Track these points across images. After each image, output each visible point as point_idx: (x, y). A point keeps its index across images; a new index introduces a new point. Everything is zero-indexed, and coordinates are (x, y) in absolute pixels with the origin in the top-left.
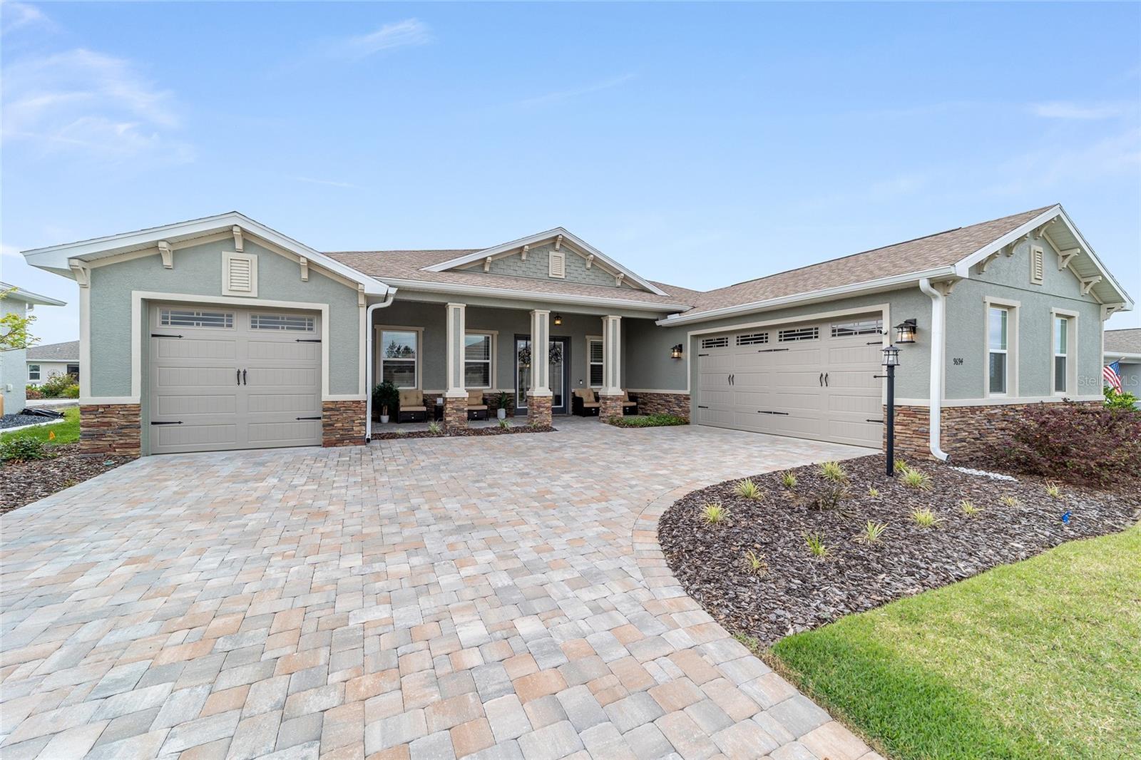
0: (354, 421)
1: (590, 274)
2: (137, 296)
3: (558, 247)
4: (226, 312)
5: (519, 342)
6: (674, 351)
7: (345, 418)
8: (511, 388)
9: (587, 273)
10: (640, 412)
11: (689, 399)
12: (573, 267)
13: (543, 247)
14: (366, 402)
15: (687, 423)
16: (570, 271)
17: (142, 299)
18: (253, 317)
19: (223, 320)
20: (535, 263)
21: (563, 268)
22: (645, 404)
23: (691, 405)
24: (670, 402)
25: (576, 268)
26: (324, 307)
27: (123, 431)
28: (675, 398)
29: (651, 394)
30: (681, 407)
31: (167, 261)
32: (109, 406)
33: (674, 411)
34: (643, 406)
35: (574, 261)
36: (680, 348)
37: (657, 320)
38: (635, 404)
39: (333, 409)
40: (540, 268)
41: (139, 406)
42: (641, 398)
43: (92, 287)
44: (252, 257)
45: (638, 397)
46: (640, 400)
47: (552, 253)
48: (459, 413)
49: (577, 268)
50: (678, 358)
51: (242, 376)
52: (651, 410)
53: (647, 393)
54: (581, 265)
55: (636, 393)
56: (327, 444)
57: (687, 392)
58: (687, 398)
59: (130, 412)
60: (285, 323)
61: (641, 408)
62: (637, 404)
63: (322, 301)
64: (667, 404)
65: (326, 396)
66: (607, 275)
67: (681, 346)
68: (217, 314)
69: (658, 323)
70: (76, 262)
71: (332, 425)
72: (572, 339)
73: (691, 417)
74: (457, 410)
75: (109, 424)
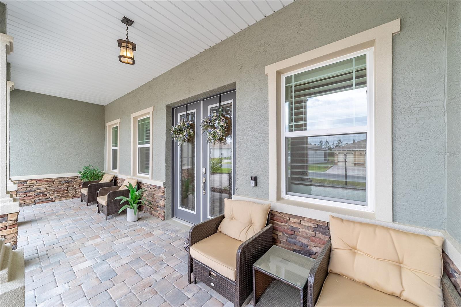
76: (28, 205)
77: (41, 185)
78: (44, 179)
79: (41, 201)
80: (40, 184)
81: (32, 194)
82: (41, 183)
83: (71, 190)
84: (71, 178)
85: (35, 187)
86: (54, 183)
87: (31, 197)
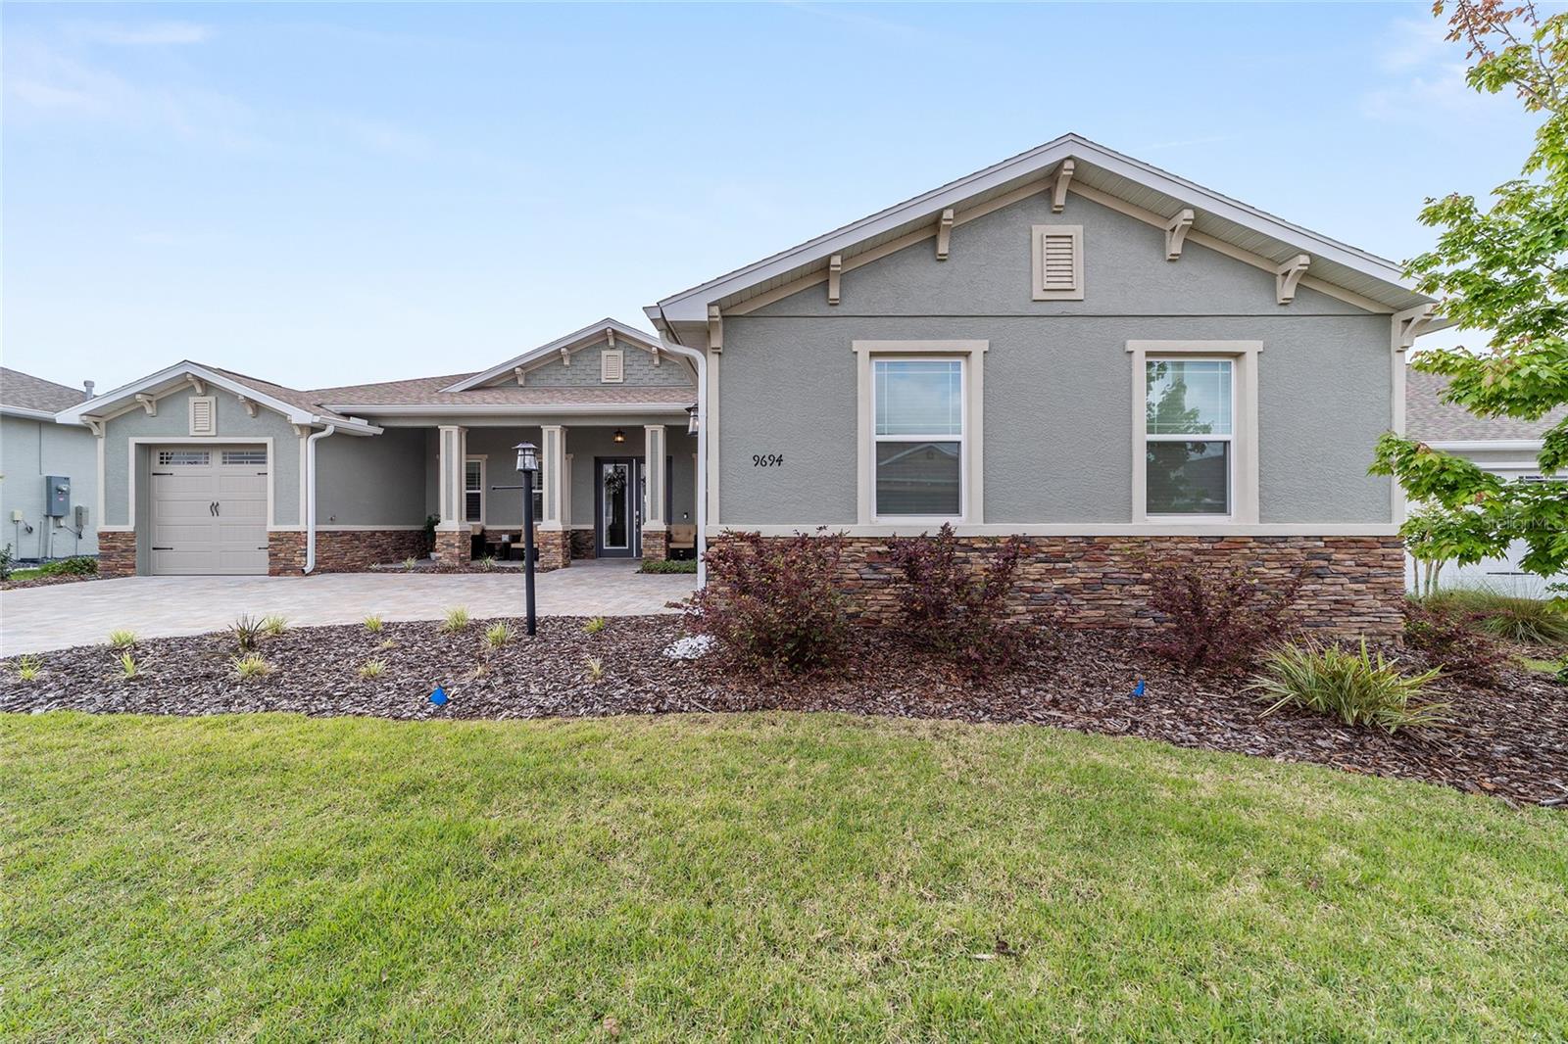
0: (295, 552)
1: (661, 372)
2: (133, 441)
3: (611, 344)
4: (203, 450)
5: (606, 466)
7: (288, 549)
8: (589, 523)
9: (657, 371)
12: (634, 367)
13: (595, 346)
14: (306, 532)
16: (631, 372)
17: (136, 444)
18: (224, 453)
19: (201, 458)
20: (583, 368)
21: (621, 369)
25: (640, 368)
26: (269, 441)
27: (124, 554)
31: (149, 410)
32: (115, 533)
35: (636, 359)
39: (277, 538)
40: (591, 373)
41: (134, 533)
43: (106, 437)
44: (211, 399)
47: (604, 353)
48: (450, 548)
49: (642, 368)
51: (215, 508)
54: (647, 363)
56: (272, 573)
59: (129, 537)
60: (250, 458)
63: (268, 435)
65: (271, 527)
68: (198, 452)
70: (85, 418)
71: (276, 555)
74: (448, 545)
75: (114, 548)
77: (385, 539)
78: (387, 531)
79: (385, 560)
81: (379, 550)
82: (385, 537)
83: (404, 549)
84: (404, 532)
85: (381, 541)
86: (393, 537)
87: (379, 554)
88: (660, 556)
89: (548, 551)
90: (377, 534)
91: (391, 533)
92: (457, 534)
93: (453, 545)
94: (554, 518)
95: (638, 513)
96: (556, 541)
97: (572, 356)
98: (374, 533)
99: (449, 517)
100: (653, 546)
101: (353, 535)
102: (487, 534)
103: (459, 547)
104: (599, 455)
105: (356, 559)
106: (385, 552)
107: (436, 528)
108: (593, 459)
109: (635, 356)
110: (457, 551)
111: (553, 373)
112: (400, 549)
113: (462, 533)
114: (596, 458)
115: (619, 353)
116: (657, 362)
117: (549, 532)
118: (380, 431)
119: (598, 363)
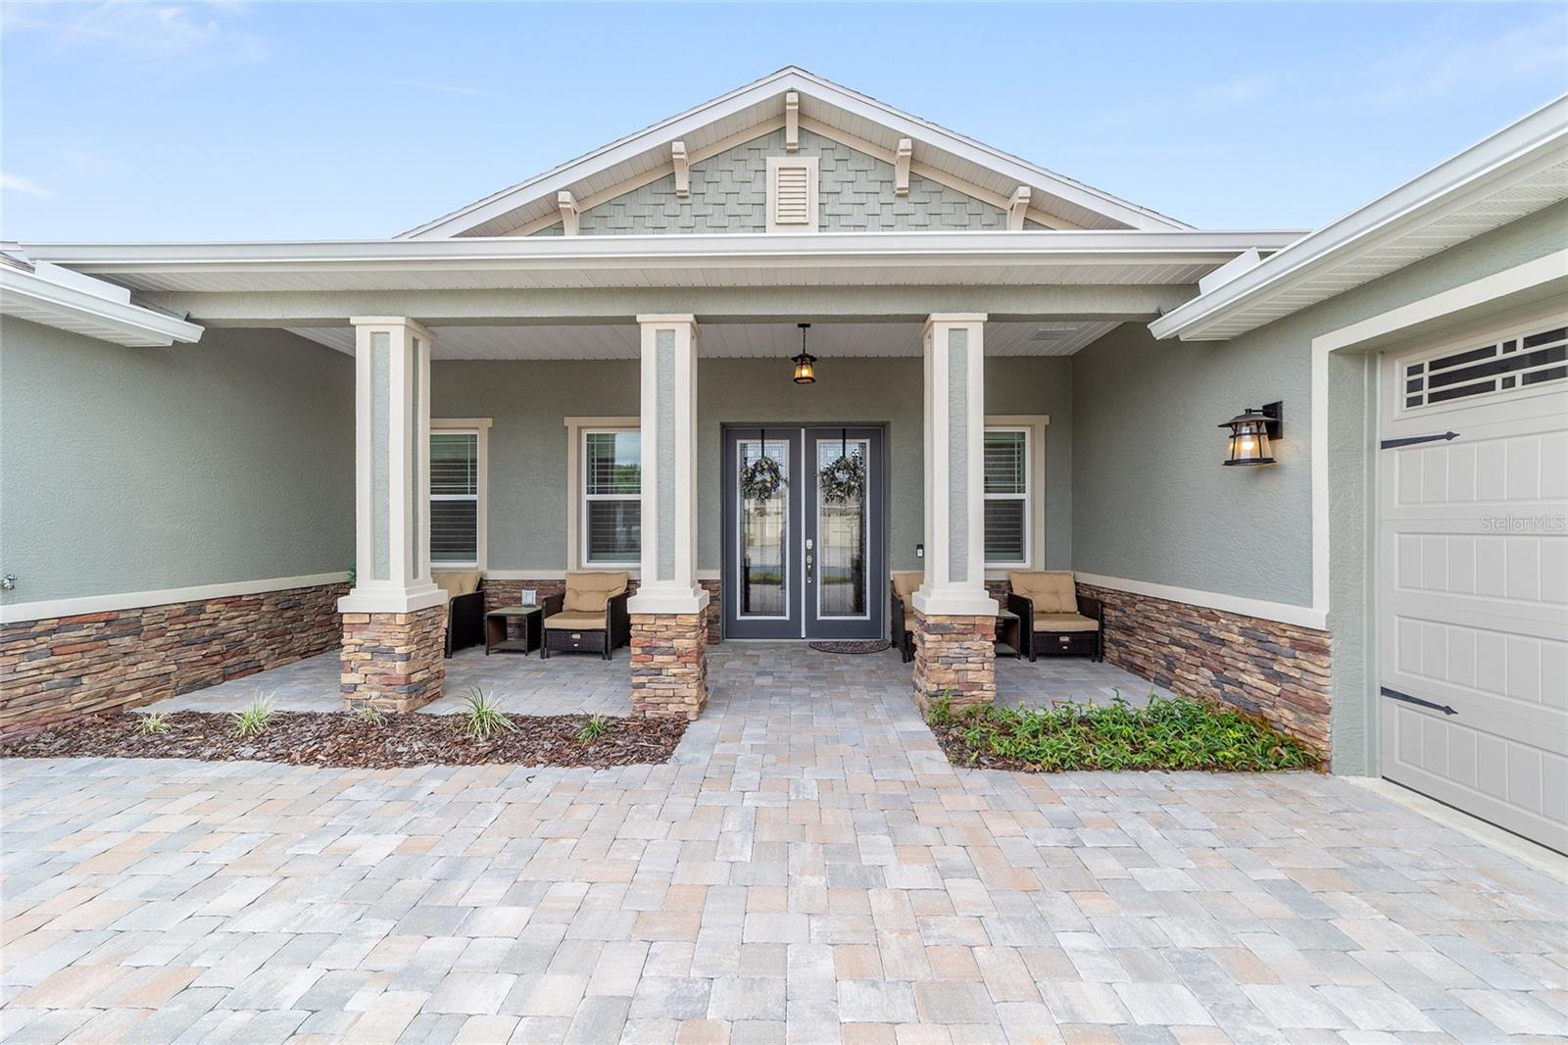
1: (911, 209)
3: (792, 137)
6: (1236, 436)
9: (901, 206)
10: (1113, 652)
11: (1322, 650)
12: (848, 196)
13: (748, 146)
15: (1315, 763)
16: (837, 209)
20: (720, 200)
21: (814, 198)
22: (1128, 631)
23: (1332, 679)
24: (1222, 642)
25: (857, 199)
28: (1243, 632)
29: (1146, 599)
30: (1276, 677)
33: (1241, 684)
34: (1122, 638)
35: (851, 176)
36: (1270, 421)
37: (1158, 315)
38: (1092, 625)
40: (739, 210)
42: (1114, 607)
45: (1104, 605)
46: (1111, 614)
47: (774, 162)
48: (379, 660)
49: (863, 199)
50: (1263, 462)
52: (1146, 657)
53: (1132, 595)
54: (876, 187)
55: (1099, 590)
57: (1315, 615)
58: (1311, 644)
61: (1117, 643)
62: (1102, 626)
64: (1210, 648)
66: (973, 207)
67: (1273, 410)
69: (1160, 330)
72: (893, 428)
73: (1333, 736)
74: (373, 651)
76: (208, 684)
77: (238, 617)
78: (241, 596)
79: (237, 668)
80: (235, 614)
81: (218, 648)
82: (236, 611)
83: (298, 630)
84: (300, 592)
85: (224, 624)
86: (264, 608)
87: (216, 658)
88: (979, 686)
89: (659, 672)
90: (209, 608)
91: (257, 601)
92: (401, 620)
93: (389, 652)
94: (672, 577)
95: (810, 543)
96: (681, 644)
97: (693, 170)
98: (196, 608)
99: (381, 571)
100: (957, 659)
101: (108, 622)
102: (490, 590)
103: (407, 657)
104: (730, 418)
105: (122, 687)
106: (238, 647)
107: (344, 604)
108: (719, 426)
109: (844, 172)
110: (400, 668)
111: (647, 211)
112: (287, 632)
113: (417, 618)
114: (723, 426)
115: (810, 162)
116: (902, 181)
117: (657, 616)
118: (193, 334)
119: (756, 187)
